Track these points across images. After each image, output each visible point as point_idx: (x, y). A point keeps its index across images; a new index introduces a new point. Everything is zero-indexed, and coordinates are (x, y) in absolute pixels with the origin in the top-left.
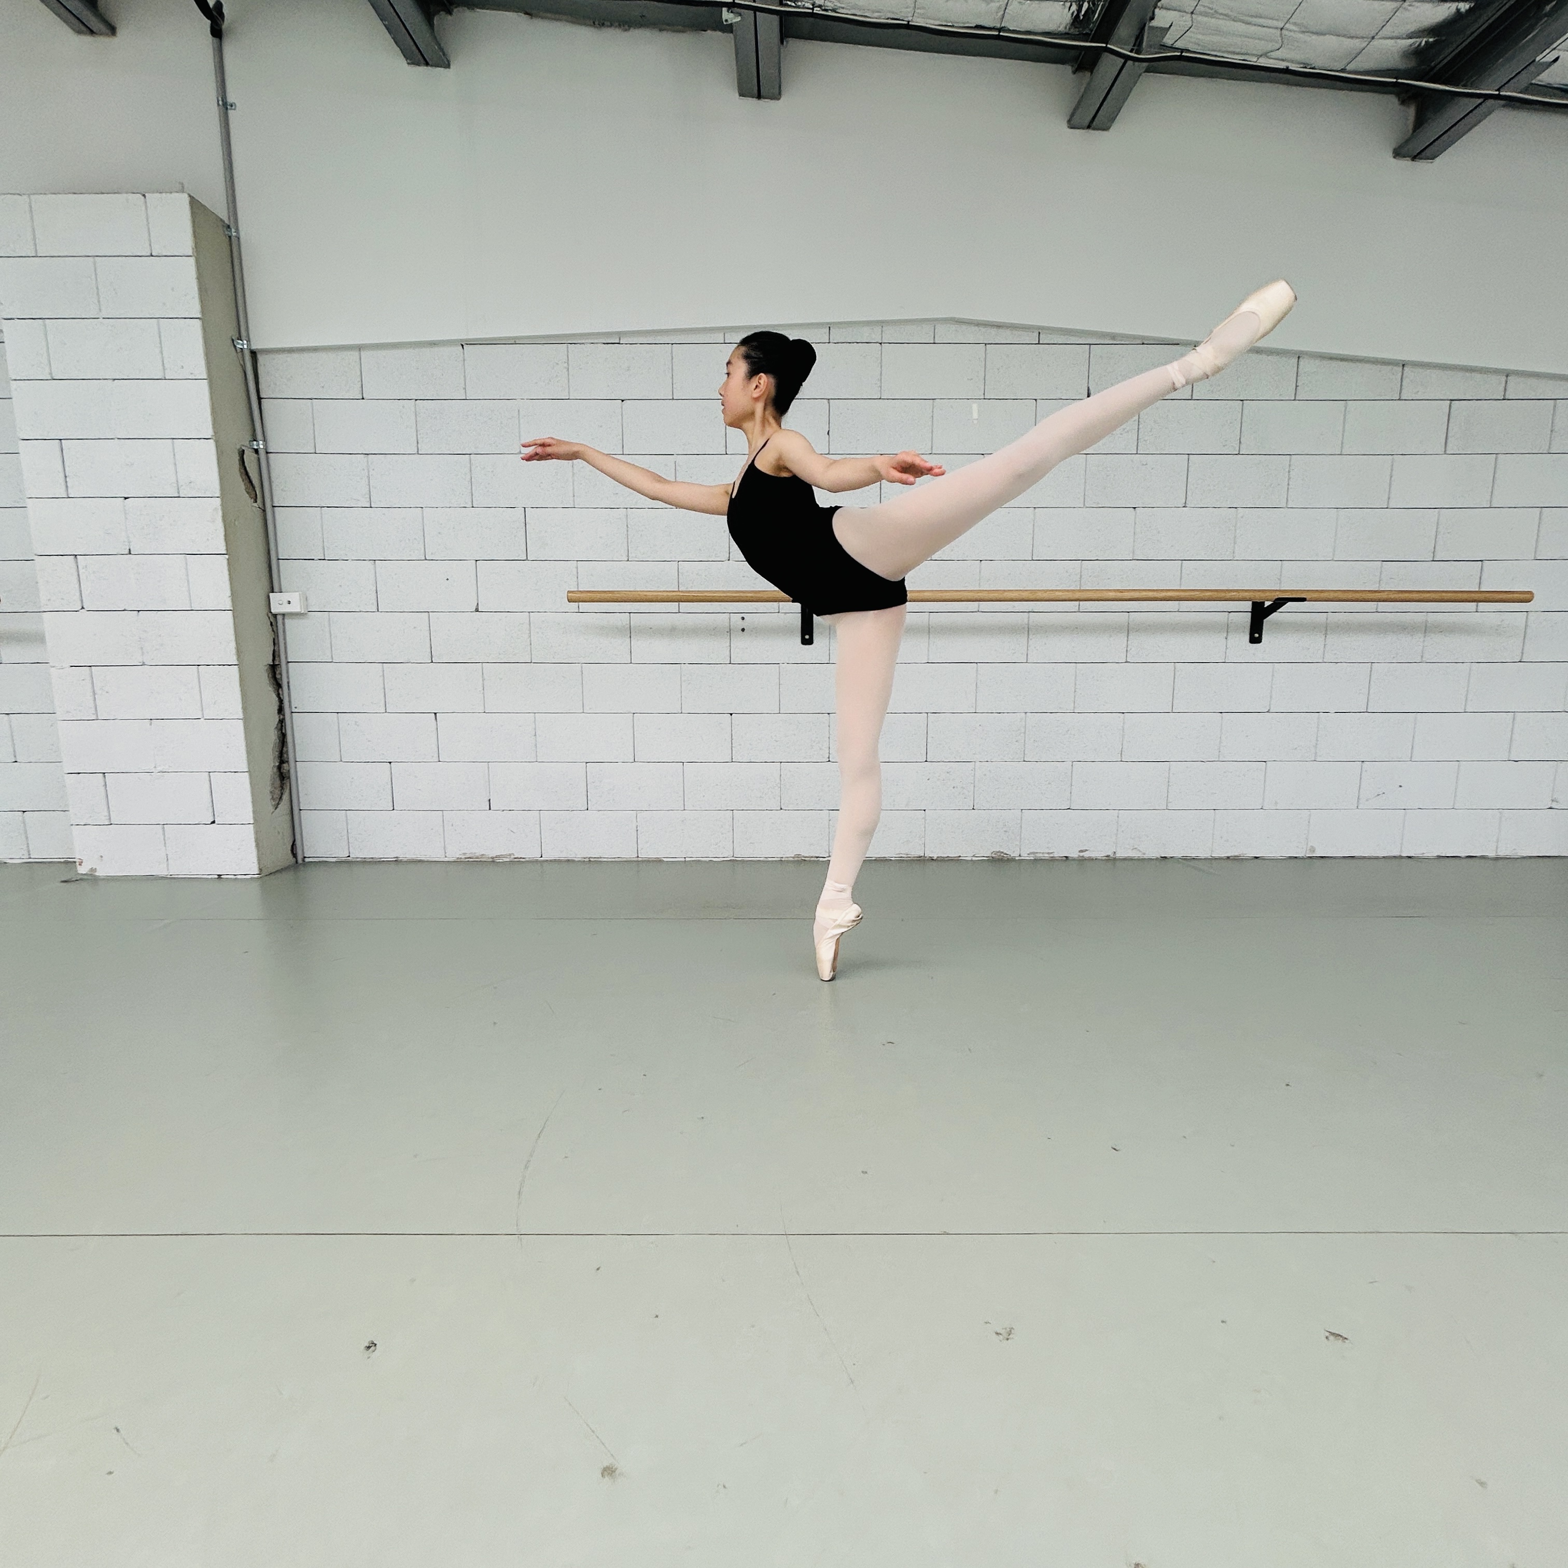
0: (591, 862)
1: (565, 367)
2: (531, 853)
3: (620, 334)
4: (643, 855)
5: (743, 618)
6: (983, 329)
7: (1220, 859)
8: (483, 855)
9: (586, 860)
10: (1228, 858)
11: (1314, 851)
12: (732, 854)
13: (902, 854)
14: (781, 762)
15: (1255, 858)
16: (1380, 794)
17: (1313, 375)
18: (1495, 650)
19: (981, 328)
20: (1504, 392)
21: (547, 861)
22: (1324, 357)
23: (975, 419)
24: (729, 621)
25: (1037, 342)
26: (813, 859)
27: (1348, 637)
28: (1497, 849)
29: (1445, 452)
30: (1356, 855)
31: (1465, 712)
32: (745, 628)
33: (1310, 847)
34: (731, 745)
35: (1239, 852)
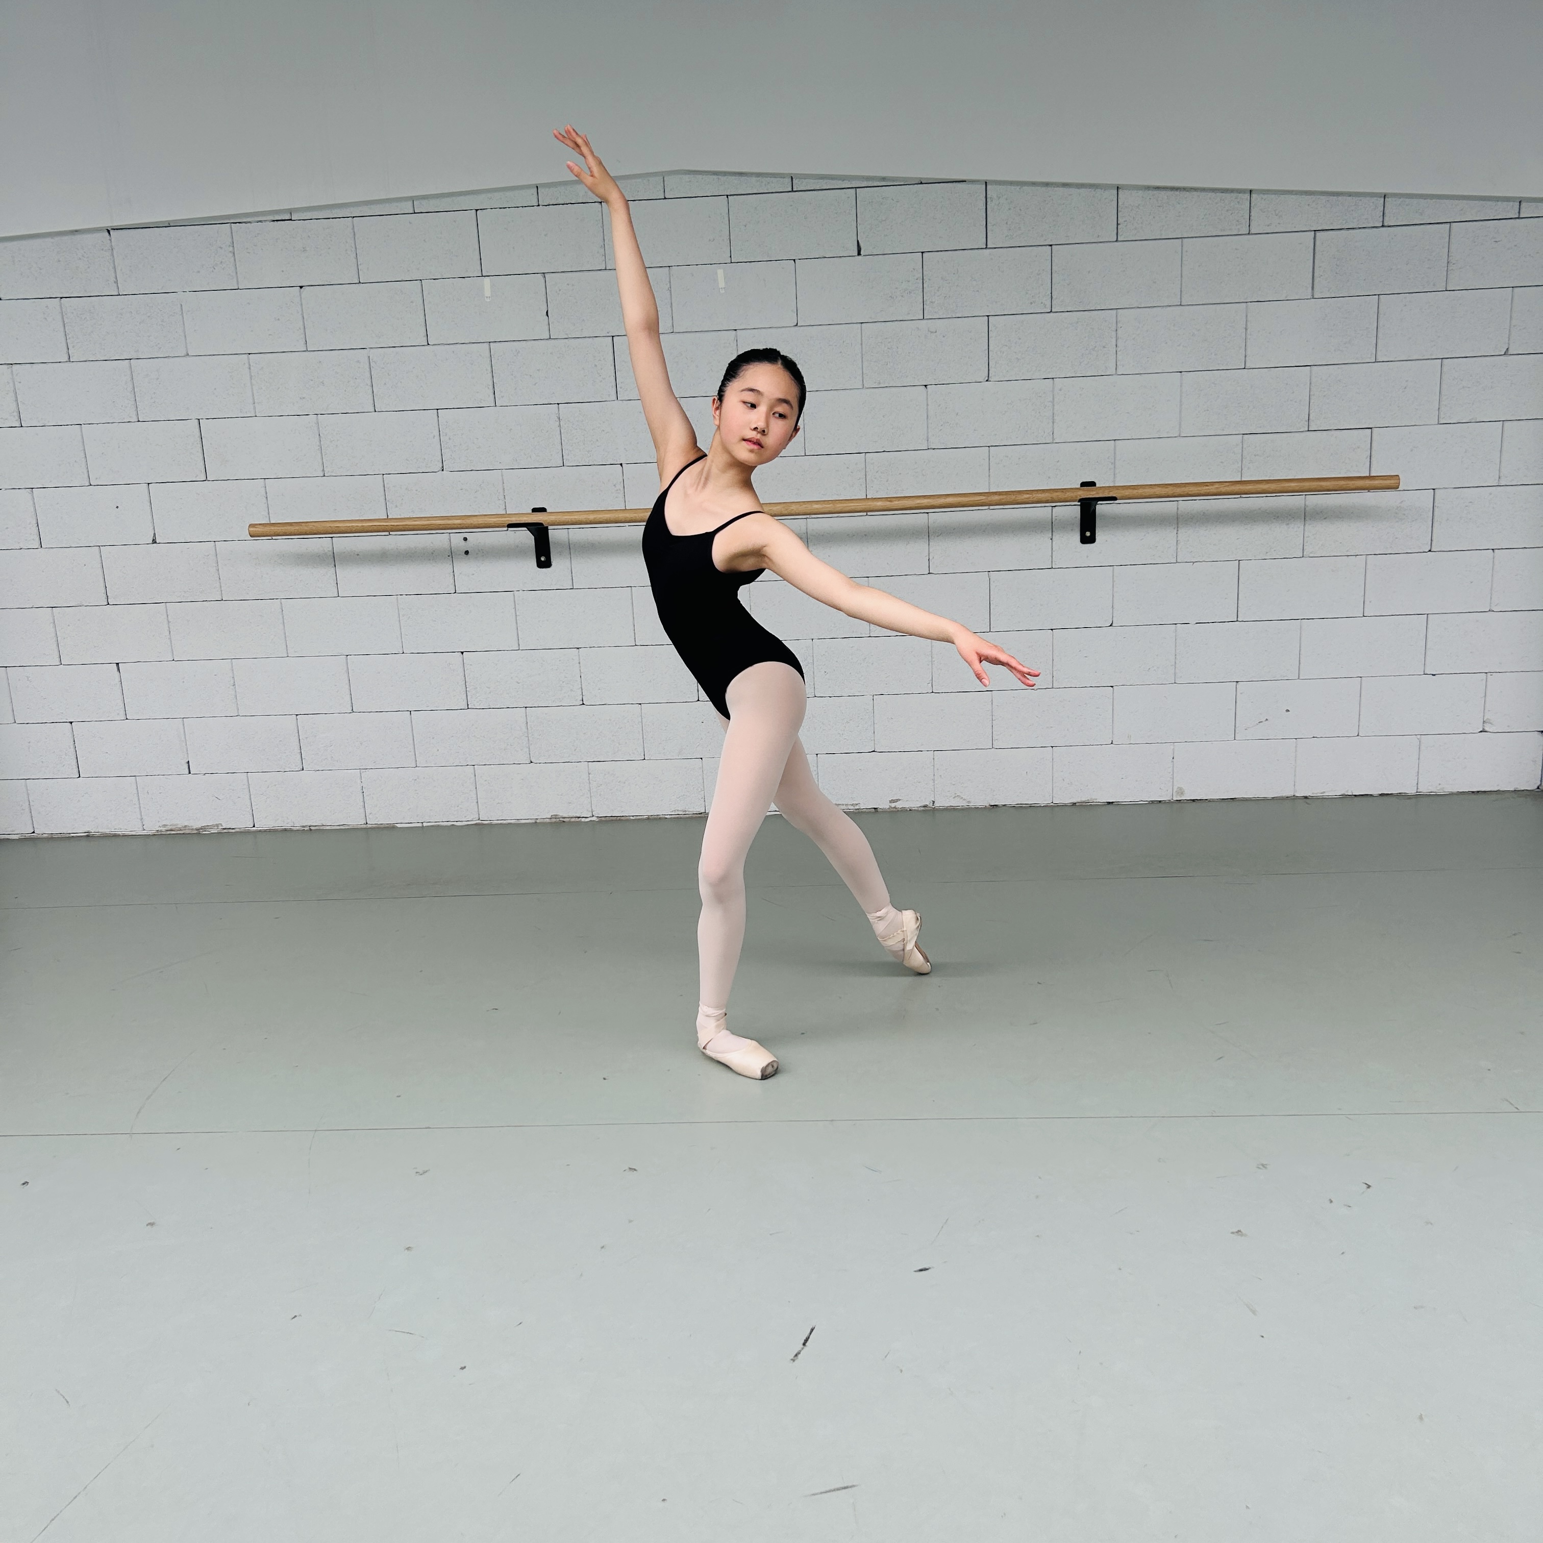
0: (310, 831)
1: (230, 252)
2: (242, 822)
3: (290, 212)
4: (372, 821)
5: (465, 539)
7: (1065, 805)
8: (186, 826)
9: (306, 829)
10: (1074, 804)
11: (1182, 793)
12: (477, 816)
13: (678, 810)
14: (526, 707)
15: (1109, 803)
16: (1262, 722)
17: (1138, 210)
18: (1397, 538)
19: (720, 177)
20: (1382, 217)
21: (260, 831)
22: (1148, 188)
23: (722, 288)
24: (449, 542)
25: (790, 190)
26: (573, 820)
27: (1206, 530)
28: (1417, 784)
29: (1313, 296)
30: (1237, 797)
31: (1363, 616)
32: (469, 551)
33: (1177, 789)
34: (464, 689)
35: (1088, 797)
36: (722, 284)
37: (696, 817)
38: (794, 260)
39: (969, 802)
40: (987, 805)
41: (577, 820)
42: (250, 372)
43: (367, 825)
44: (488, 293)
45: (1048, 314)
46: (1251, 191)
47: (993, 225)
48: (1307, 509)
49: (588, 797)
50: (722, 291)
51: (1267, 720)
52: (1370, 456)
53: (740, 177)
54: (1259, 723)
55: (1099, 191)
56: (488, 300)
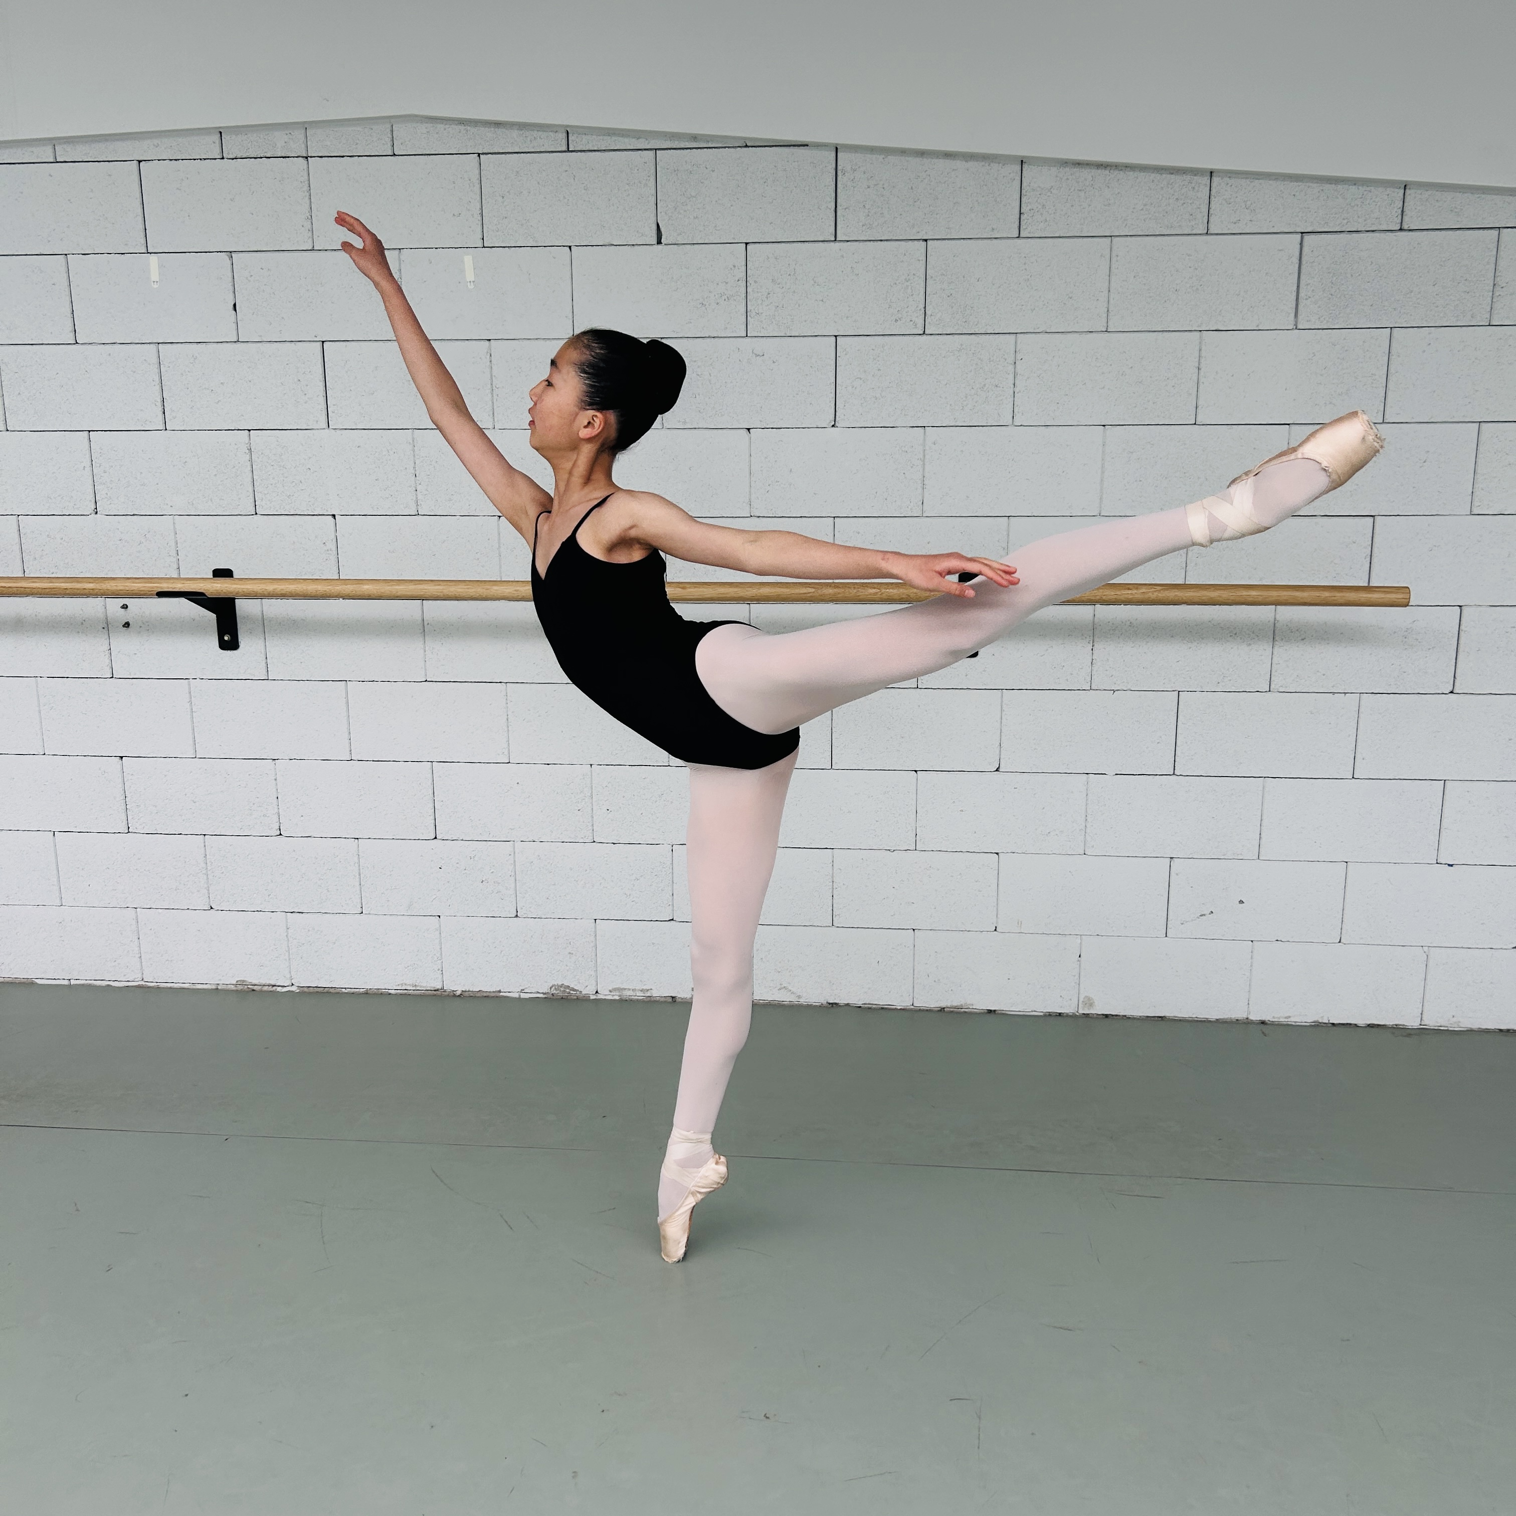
5: (125, 607)
7: (930, 1011)
10: (941, 1010)
11: (1091, 1005)
12: (140, 976)
13: (406, 984)
14: (205, 835)
15: (990, 1011)
17: (1049, 194)
18: (1405, 672)
19: (469, 128)
20: (1400, 217)
22: (1065, 163)
23: (470, 282)
24: (103, 610)
25: (564, 148)
26: (266, 988)
27: (1132, 647)
28: (1422, 1014)
29: (1296, 325)
30: (1166, 1015)
31: (1353, 778)
32: (131, 623)
33: (1084, 998)
34: (124, 807)
35: (961, 1001)
36: (470, 276)
37: (430, 995)
38: (570, 247)
39: (799, 997)
40: (824, 1005)
41: (271, 989)
44: (155, 275)
45: (920, 336)
46: (1211, 172)
47: (845, 209)
48: (1277, 625)
49: (286, 960)
50: (471, 286)
51: (1212, 913)
52: (1371, 556)
53: (496, 129)
54: (1201, 916)
55: (995, 166)
56: (156, 286)
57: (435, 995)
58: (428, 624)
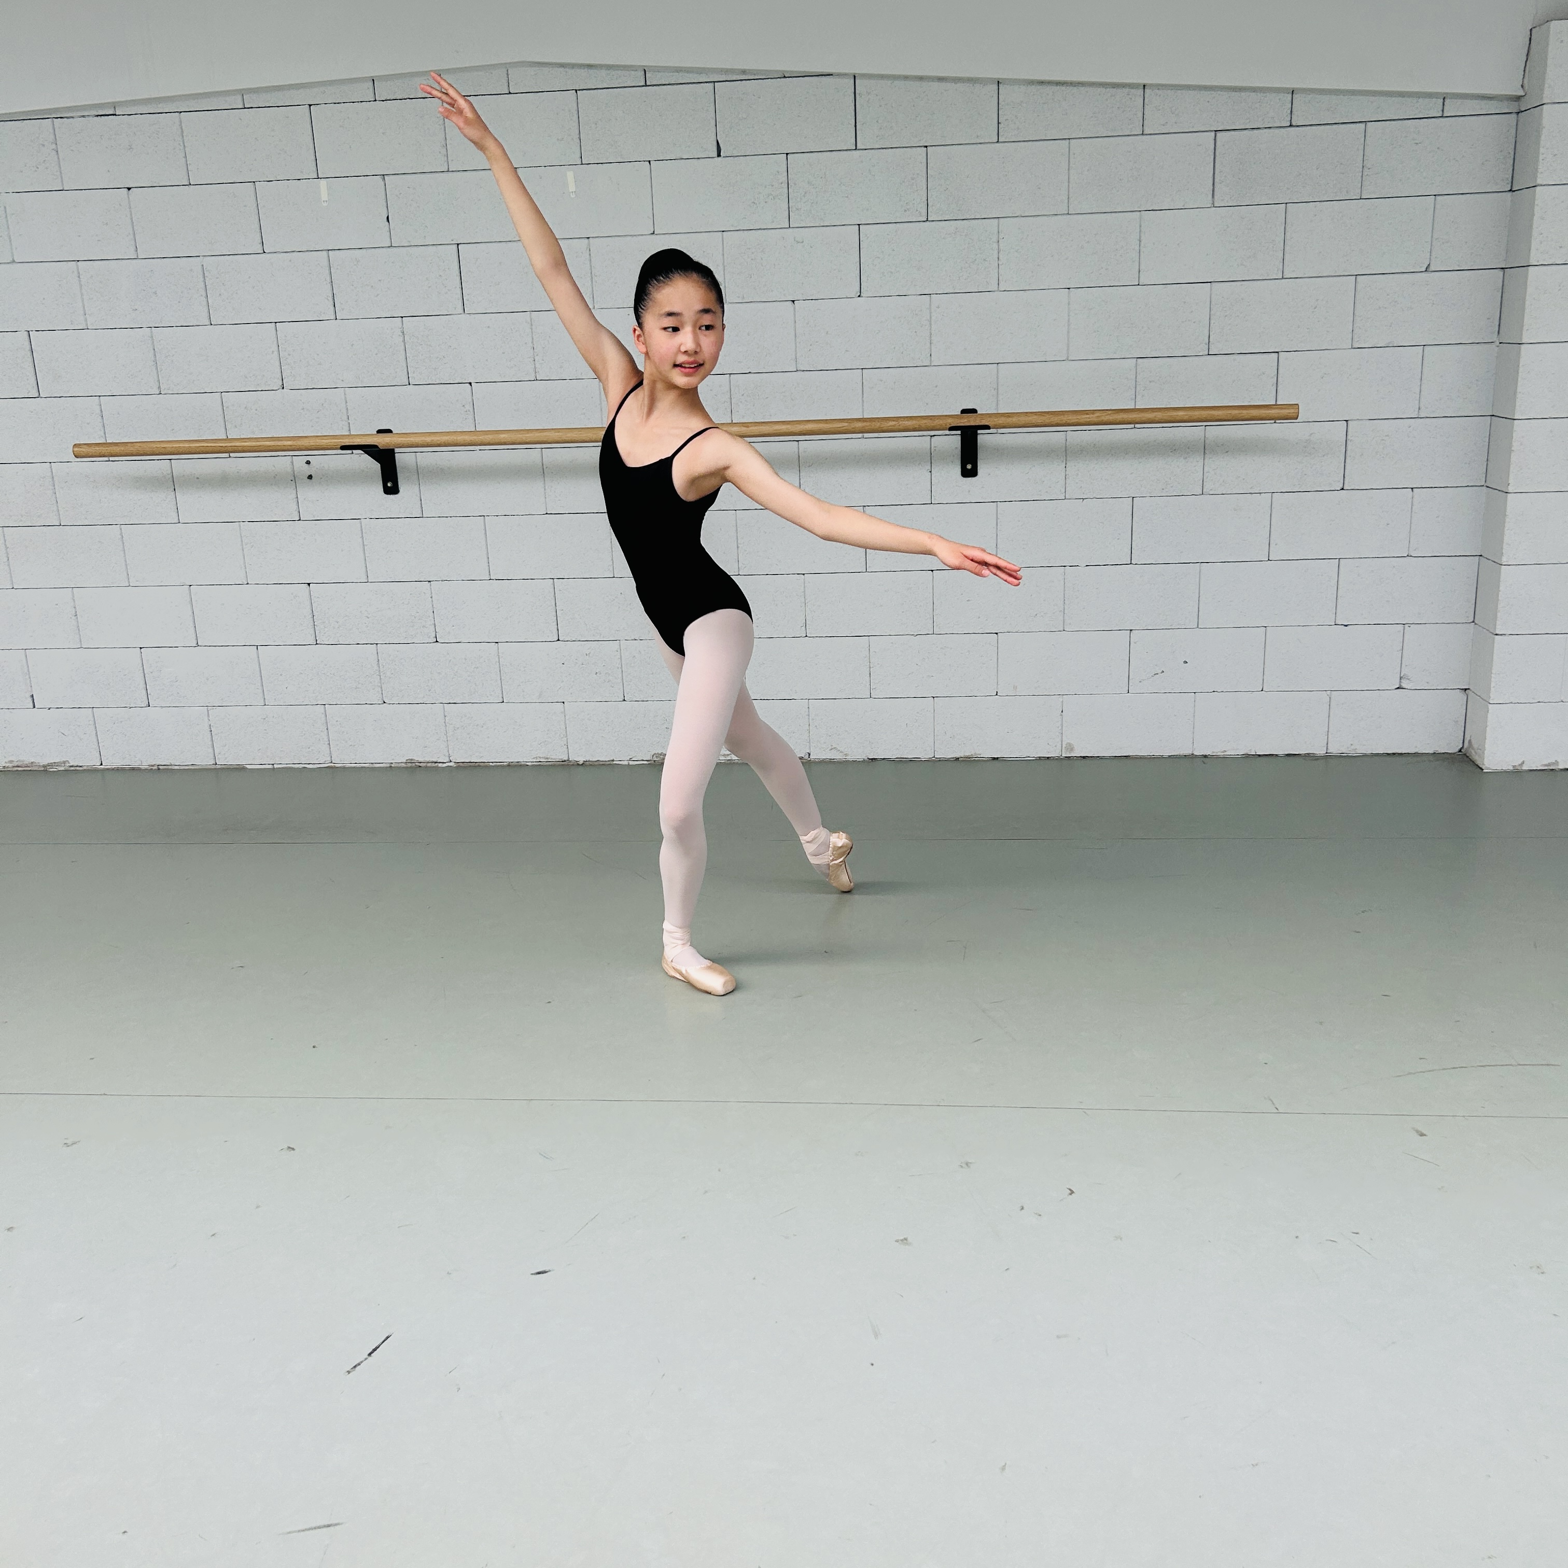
0: (158, 770)
1: (53, 149)
2: (90, 761)
3: (114, 105)
4: (221, 762)
5: (307, 463)
6: (570, 71)
7: (948, 760)
8: (32, 763)
9: (154, 768)
10: (957, 759)
11: (1072, 750)
12: (329, 759)
13: (540, 758)
14: (377, 644)
15: (994, 759)
16: (1157, 674)
17: (1020, 107)
18: (1305, 475)
19: (567, 69)
20: (1289, 116)
21: (108, 769)
22: (1031, 82)
23: (572, 192)
24: (291, 465)
25: (643, 84)
26: (429, 765)
27: (1096, 464)
28: (1327, 744)
29: (1213, 204)
30: (1131, 754)
31: (1269, 560)
32: (313, 475)
33: (1066, 744)
34: (312, 624)
35: (971, 752)
36: (572, 187)
37: (559, 765)
38: (649, 162)
39: (846, 755)
40: (866, 758)
41: (434, 765)
42: (80, 281)
43: (217, 766)
44: (324, 196)
45: (924, 223)
46: (1144, 86)
47: (863, 124)
48: (1206, 441)
49: (444, 741)
50: (573, 196)
51: (1163, 672)
52: (1277, 384)
53: (589, 70)
54: (1155, 675)
55: (977, 86)
56: (325, 204)
57: (563, 765)
58: (547, 468)
